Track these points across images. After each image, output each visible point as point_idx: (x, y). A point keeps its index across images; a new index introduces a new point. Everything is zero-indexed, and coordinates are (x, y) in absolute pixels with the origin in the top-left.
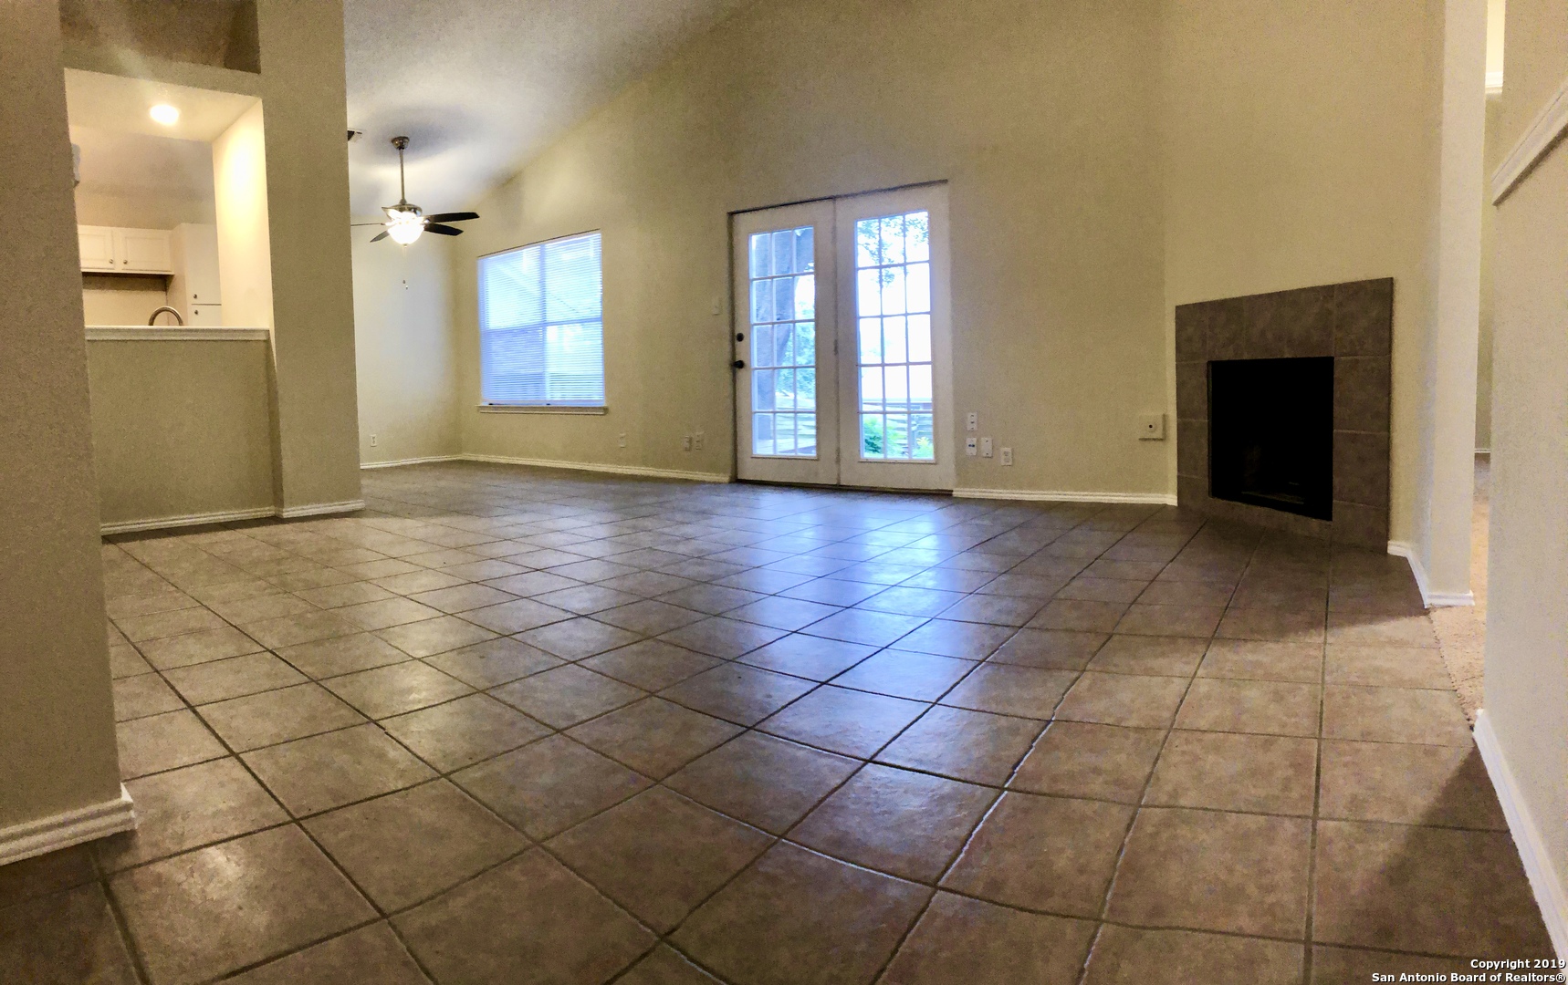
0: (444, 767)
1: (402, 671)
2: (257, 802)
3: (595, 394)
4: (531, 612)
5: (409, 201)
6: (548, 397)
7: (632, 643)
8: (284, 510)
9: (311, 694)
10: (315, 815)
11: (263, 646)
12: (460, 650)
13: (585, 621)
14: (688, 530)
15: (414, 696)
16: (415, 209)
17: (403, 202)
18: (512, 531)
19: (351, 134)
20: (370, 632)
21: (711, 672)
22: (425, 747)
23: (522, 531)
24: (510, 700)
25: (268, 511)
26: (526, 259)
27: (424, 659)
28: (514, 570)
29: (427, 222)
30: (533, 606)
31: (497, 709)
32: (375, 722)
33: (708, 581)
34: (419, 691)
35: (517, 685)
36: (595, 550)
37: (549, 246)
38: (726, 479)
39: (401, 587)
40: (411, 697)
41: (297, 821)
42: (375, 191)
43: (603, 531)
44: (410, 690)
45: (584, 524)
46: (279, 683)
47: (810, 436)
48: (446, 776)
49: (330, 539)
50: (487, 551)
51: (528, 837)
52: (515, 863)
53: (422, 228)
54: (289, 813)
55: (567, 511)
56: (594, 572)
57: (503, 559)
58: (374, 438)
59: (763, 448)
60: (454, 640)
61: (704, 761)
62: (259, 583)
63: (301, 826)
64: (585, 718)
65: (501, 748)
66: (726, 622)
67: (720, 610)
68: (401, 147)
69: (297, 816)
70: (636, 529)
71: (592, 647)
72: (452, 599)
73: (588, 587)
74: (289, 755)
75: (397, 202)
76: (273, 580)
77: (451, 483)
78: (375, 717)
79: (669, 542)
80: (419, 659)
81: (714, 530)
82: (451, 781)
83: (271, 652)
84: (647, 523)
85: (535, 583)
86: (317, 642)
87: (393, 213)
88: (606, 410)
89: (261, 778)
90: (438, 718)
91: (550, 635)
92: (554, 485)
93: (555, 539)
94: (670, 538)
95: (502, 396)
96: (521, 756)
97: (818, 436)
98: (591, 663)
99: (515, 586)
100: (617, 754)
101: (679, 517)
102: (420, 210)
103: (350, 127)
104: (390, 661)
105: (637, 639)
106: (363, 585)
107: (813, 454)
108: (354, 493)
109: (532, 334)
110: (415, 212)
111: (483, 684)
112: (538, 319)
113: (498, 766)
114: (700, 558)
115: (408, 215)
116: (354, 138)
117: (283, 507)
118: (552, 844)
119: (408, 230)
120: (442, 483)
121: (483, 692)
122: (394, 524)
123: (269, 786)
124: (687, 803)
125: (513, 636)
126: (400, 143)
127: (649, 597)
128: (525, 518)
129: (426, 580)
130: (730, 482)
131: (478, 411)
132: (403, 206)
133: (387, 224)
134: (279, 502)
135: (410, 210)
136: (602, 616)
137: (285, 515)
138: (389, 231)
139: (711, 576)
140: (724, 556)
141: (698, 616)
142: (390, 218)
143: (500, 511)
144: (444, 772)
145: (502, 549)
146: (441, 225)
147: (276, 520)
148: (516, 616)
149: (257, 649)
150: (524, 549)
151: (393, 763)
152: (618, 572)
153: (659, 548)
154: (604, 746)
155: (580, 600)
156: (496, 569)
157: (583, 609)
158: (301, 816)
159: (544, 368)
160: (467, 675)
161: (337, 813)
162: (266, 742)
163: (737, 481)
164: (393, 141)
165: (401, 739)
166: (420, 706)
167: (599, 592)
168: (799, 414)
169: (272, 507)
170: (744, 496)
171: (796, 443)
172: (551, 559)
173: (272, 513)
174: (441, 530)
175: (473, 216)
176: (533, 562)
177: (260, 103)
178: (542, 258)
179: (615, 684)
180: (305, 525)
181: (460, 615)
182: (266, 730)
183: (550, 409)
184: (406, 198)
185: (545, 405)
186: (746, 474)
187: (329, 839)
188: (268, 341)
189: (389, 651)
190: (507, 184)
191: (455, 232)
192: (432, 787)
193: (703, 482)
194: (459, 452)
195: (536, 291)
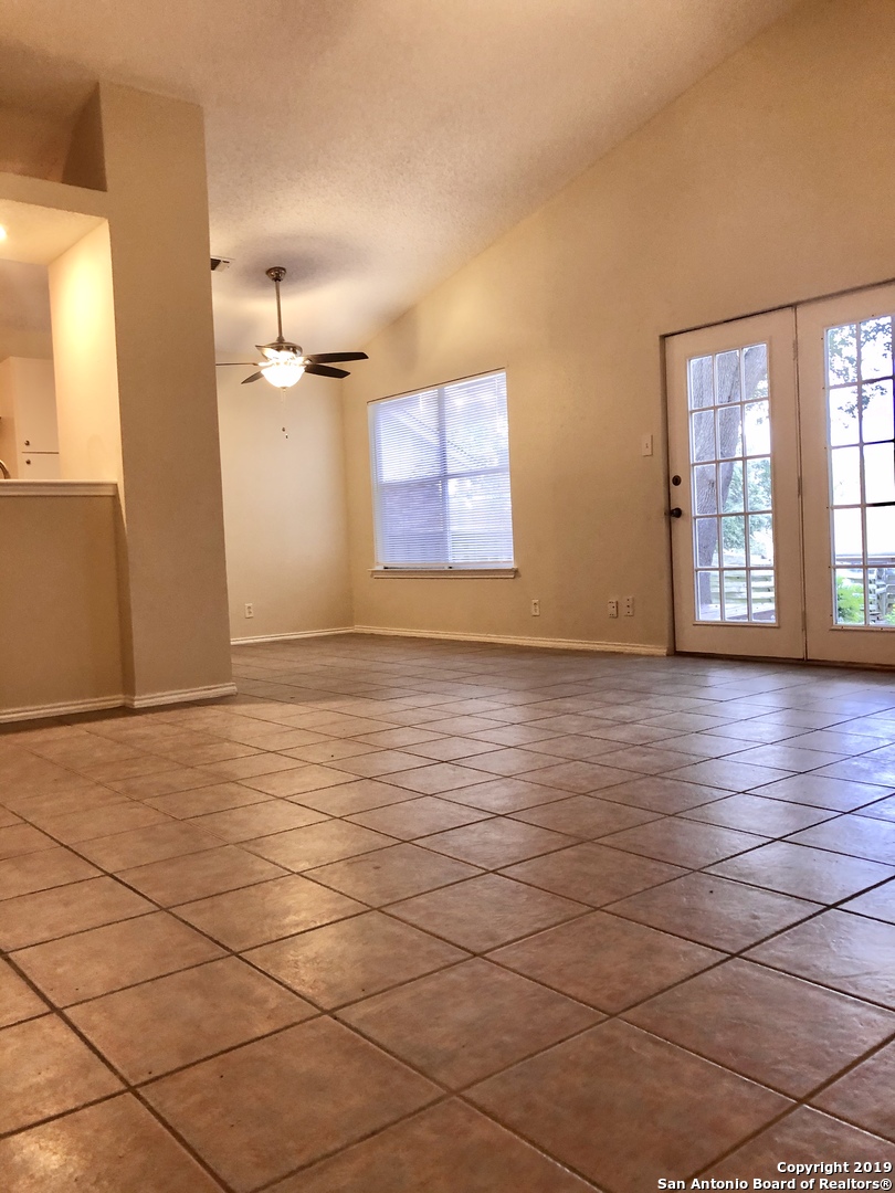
0: (326, 1002)
1: (278, 888)
2: (85, 1069)
3: (501, 553)
4: (436, 813)
5: (287, 339)
6: (451, 560)
7: (564, 848)
8: (136, 697)
9: (160, 926)
10: (157, 1078)
11: (102, 870)
12: (350, 860)
13: (504, 821)
14: (624, 712)
15: (292, 918)
16: (294, 349)
17: (281, 340)
18: (411, 717)
19: (215, 264)
20: (236, 844)
21: (673, 884)
22: (304, 978)
23: (423, 715)
24: (413, 919)
25: (117, 700)
26: (422, 406)
27: (304, 874)
28: (416, 762)
29: (308, 362)
30: (440, 805)
31: (397, 929)
32: (237, 955)
33: (658, 775)
34: (297, 913)
35: (421, 900)
36: (511, 736)
37: (448, 388)
38: (663, 651)
39: (280, 786)
40: (287, 921)
41: (132, 1089)
42: (247, 326)
43: (515, 714)
44: (287, 912)
45: (496, 706)
46: (117, 915)
47: (770, 600)
48: (331, 1013)
49: (192, 732)
50: (383, 740)
51: (440, 1084)
52: (422, 1118)
53: (302, 369)
54: (122, 1079)
55: (477, 692)
56: (512, 762)
57: (401, 749)
58: (249, 608)
59: (708, 613)
60: (340, 848)
61: (677, 993)
62: (101, 789)
63: (138, 1096)
64: (510, 938)
65: (403, 977)
66: (682, 823)
67: (676, 809)
68: (277, 279)
69: (133, 1083)
70: (559, 712)
71: (514, 851)
72: (341, 800)
73: (504, 781)
74: (126, 1004)
75: (274, 340)
76: (119, 786)
77: (338, 660)
78: (236, 948)
79: (599, 727)
80: (298, 873)
81: (654, 712)
82: (336, 1019)
83: (112, 876)
84: (568, 704)
85: (440, 778)
86: (170, 861)
87: (269, 352)
88: (516, 572)
89: (89, 1037)
90: (321, 943)
91: (461, 839)
92: (459, 661)
93: (464, 724)
94: (599, 722)
95: (399, 559)
96: (429, 986)
97: (778, 601)
98: (515, 871)
99: (416, 781)
100: (555, 982)
101: (611, 696)
102: (301, 349)
103: (214, 254)
104: (262, 878)
105: (570, 843)
106: (232, 788)
107: (772, 620)
108: (223, 676)
109: (432, 488)
110: (294, 351)
111: (377, 901)
112: (437, 472)
113: (400, 999)
114: (643, 745)
115: (286, 355)
116: (218, 268)
117: (134, 695)
118: (472, 1093)
119: (285, 371)
120: (330, 661)
121: (379, 909)
122: (274, 711)
123: (99, 1048)
124: (656, 1043)
125: (414, 842)
126: (276, 275)
127: (582, 792)
128: (427, 701)
129: (312, 778)
130: (668, 655)
131: (372, 576)
132: (280, 345)
133: (261, 364)
134: (128, 687)
135: (288, 348)
136: (523, 816)
137: (137, 704)
138: (263, 372)
139: (659, 767)
140: (671, 743)
141: (649, 816)
142: (266, 358)
143: (397, 692)
144: (328, 1008)
145: (403, 737)
146: (324, 366)
147: (126, 711)
148: (418, 818)
149: (94, 873)
150: (425, 737)
151: (261, 1002)
152: (540, 764)
153: (592, 734)
154: (539, 972)
155: (497, 797)
156: (396, 761)
157: (504, 808)
158: (139, 1082)
159: (445, 526)
160: (360, 890)
161: (185, 1073)
162: (99, 991)
163: (676, 654)
164: (268, 272)
165: (271, 972)
166: (299, 930)
167: (519, 786)
168: (752, 572)
169: (121, 696)
170: (687, 669)
171: (749, 609)
172: (458, 749)
173: (118, 703)
174: (331, 717)
175: (361, 356)
176: (437, 752)
177: (105, 226)
178: (441, 402)
179: (544, 897)
180: (163, 716)
181: (354, 818)
182: (97, 975)
183: (452, 573)
184: (283, 335)
185: (446, 569)
186: (685, 645)
187: (172, 1107)
188: (115, 497)
189: (259, 866)
190: (400, 322)
191: (342, 374)
192: (312, 1027)
193: (639, 655)
194: (350, 623)
195: (433, 439)
